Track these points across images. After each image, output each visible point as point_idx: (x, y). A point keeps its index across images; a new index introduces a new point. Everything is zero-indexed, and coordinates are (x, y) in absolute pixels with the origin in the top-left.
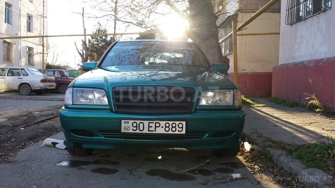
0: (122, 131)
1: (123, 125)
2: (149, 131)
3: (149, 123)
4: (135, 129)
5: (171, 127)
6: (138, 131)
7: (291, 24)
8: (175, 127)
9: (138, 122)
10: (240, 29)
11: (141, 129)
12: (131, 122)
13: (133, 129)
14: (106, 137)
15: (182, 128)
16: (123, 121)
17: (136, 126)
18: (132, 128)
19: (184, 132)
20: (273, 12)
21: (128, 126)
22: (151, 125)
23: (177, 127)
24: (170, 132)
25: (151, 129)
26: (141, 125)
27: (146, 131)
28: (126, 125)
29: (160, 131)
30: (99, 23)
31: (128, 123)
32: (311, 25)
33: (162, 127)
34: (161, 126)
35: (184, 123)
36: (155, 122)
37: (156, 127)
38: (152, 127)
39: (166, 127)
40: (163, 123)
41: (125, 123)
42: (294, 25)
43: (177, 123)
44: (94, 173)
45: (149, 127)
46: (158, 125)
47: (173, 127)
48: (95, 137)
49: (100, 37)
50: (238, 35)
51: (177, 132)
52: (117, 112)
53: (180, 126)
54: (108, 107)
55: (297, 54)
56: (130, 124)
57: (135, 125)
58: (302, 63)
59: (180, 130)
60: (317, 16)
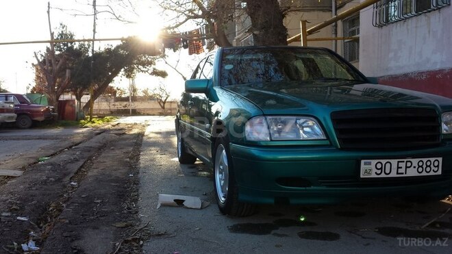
0: (362, 176)
1: (363, 167)
2: (398, 173)
3: (398, 162)
4: (379, 172)
5: (424, 166)
6: (383, 175)
7: (380, 26)
8: (430, 166)
9: (384, 161)
10: (311, 32)
11: (388, 171)
12: (374, 162)
13: (376, 173)
14: (327, 186)
15: (438, 166)
16: (363, 162)
17: (381, 168)
18: (374, 170)
19: (440, 172)
20: (323, 11)
21: (370, 169)
22: (400, 165)
23: (432, 166)
24: (424, 174)
25: (400, 171)
26: (388, 165)
27: (393, 174)
28: (368, 167)
29: (412, 172)
30: (61, 24)
31: (370, 164)
32: (416, 27)
33: (415, 167)
34: (412, 167)
35: (440, 159)
36: (405, 160)
37: (407, 167)
38: (401, 168)
39: (419, 166)
40: (415, 161)
41: (365, 164)
42: (384, 27)
43: (432, 159)
44: (304, 241)
45: (398, 168)
46: (409, 164)
47: (427, 166)
48: (312, 188)
49: (64, 45)
50: (310, 40)
51: (432, 173)
52: (342, 149)
53: (436, 164)
54: (327, 142)
55: (392, 64)
56: (373, 166)
57: (379, 166)
58: (406, 75)
59: (436, 169)
60: (426, 16)
